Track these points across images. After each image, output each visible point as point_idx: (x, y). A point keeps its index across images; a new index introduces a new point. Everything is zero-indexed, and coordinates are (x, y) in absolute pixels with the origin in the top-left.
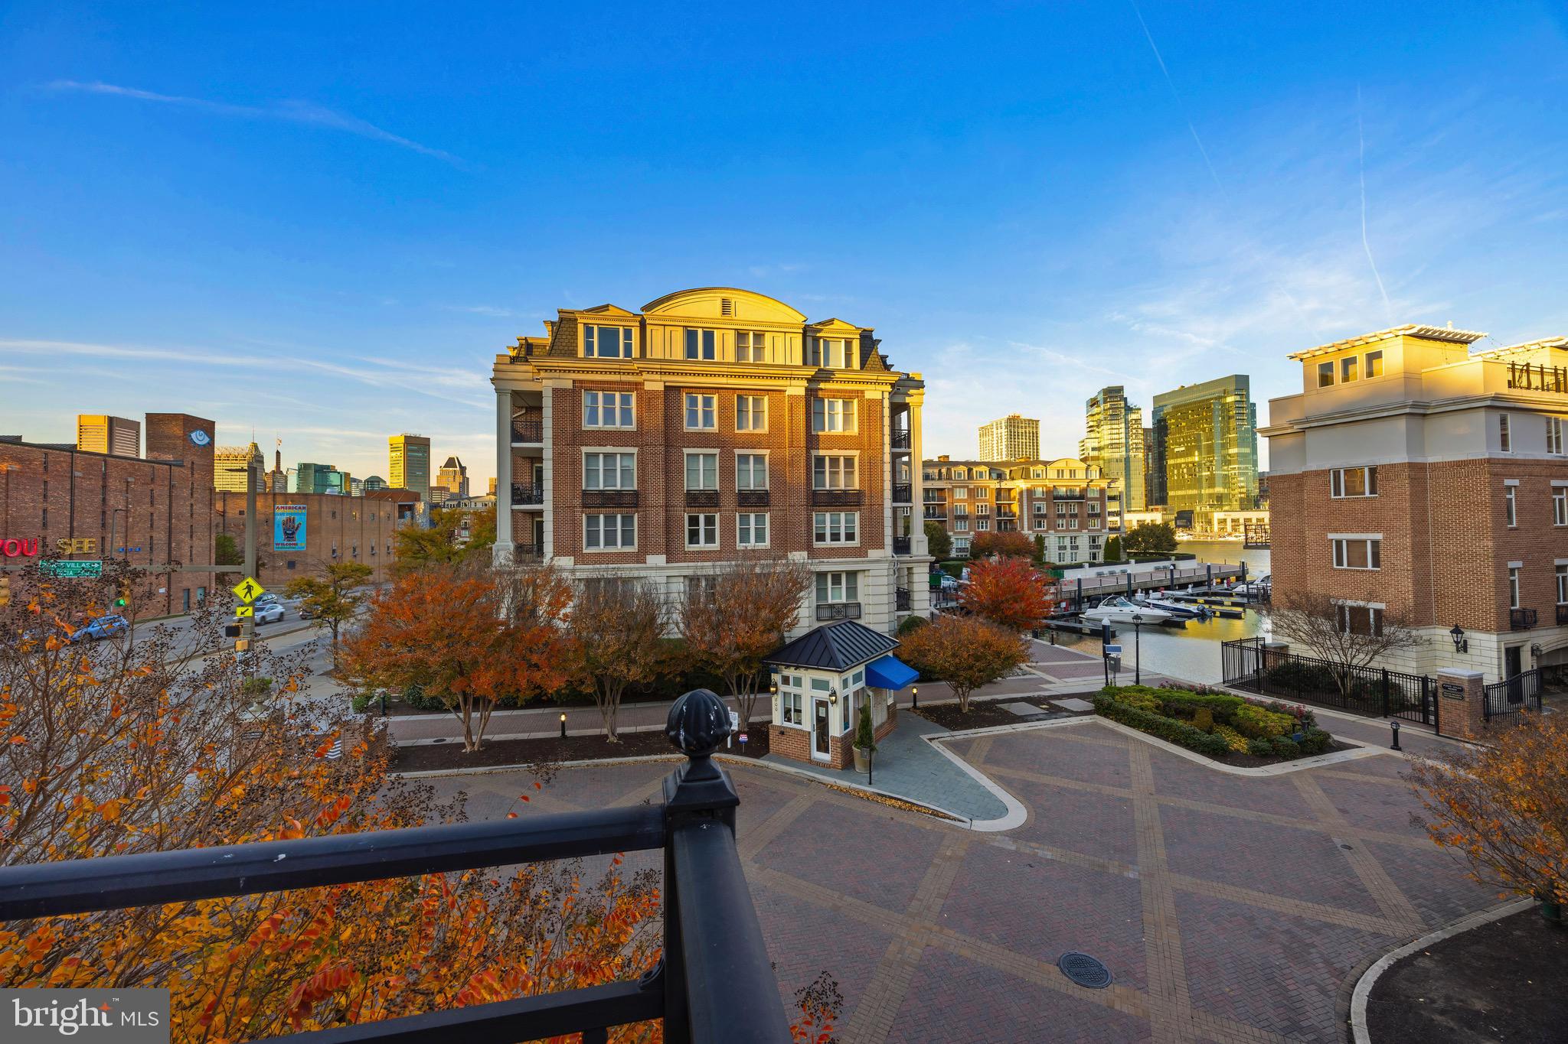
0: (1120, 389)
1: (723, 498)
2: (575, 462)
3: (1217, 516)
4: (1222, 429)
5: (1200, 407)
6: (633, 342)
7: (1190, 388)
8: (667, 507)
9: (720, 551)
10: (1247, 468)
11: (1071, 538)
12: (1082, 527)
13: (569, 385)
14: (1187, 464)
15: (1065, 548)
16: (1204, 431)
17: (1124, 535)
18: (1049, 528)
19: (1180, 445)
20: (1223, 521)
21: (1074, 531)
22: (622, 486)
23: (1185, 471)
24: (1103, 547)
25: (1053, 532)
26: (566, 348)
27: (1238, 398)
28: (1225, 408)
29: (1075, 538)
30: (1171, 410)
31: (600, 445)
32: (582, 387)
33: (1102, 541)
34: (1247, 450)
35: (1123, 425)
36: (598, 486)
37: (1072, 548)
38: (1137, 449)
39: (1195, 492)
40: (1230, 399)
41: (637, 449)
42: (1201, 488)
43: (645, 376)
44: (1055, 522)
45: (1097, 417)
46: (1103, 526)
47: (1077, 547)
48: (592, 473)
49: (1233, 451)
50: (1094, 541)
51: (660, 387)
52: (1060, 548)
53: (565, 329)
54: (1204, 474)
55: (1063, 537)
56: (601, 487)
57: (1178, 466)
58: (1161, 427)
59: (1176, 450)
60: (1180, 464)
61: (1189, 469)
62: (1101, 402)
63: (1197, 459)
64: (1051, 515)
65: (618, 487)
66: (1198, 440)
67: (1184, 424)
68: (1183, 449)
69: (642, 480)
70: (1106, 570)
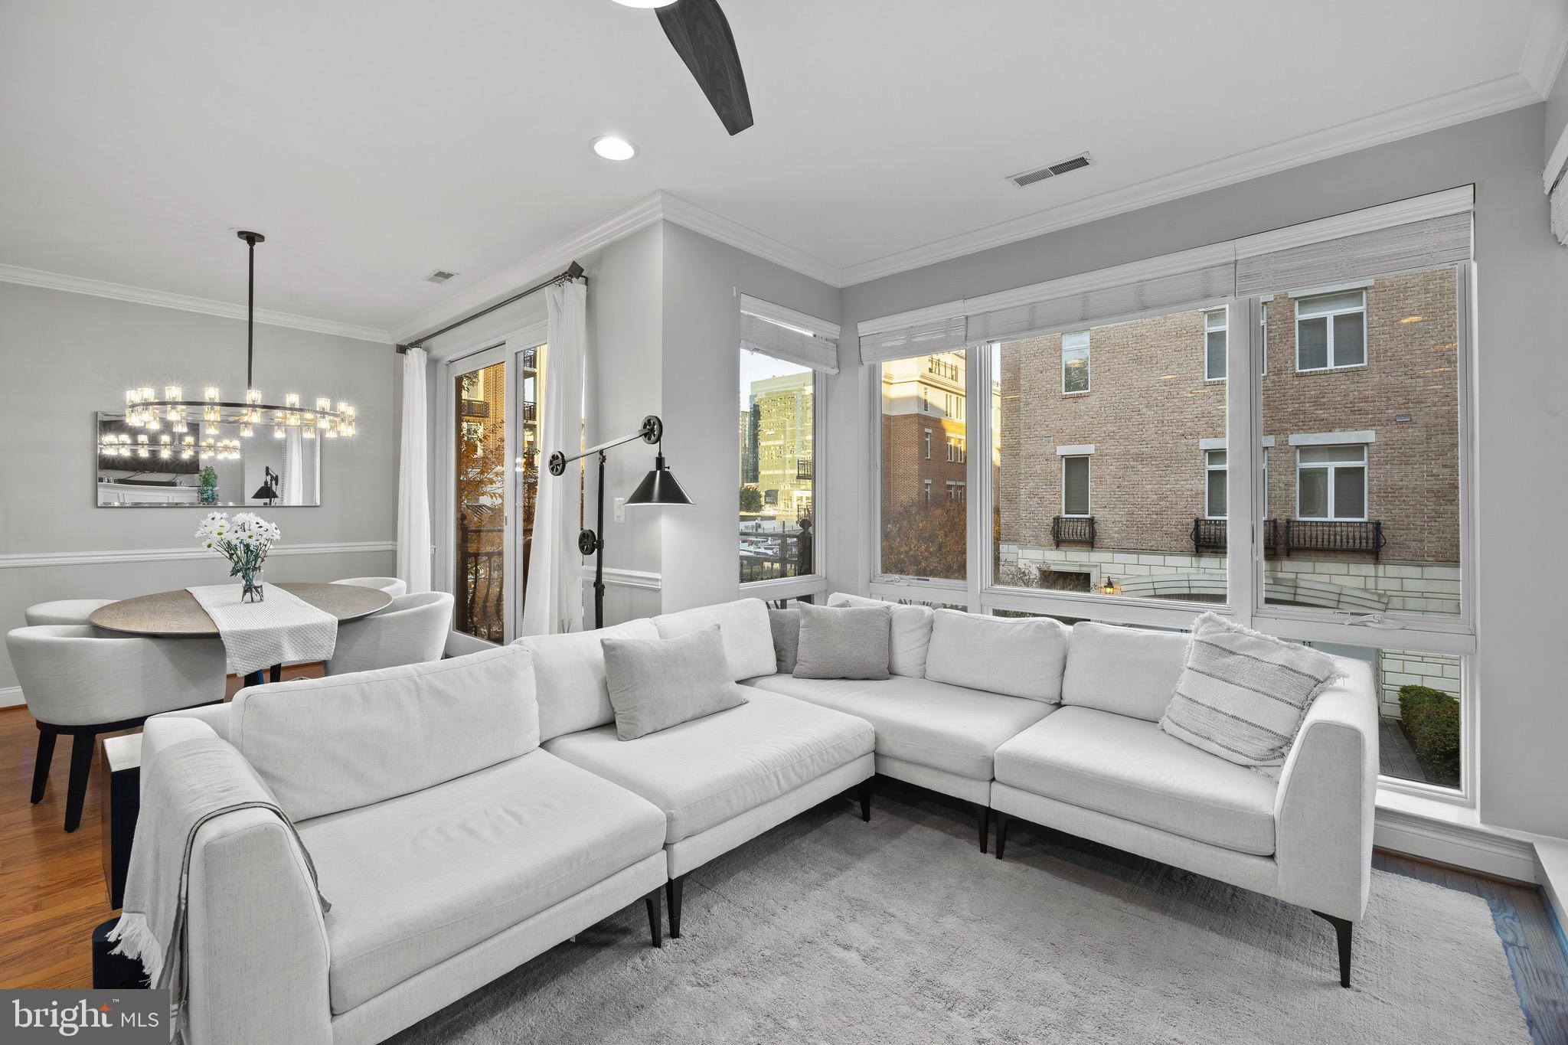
14: (775, 446)
39: (779, 472)
54: (788, 456)
57: (768, 448)
59: (767, 433)
66: (783, 425)
67: (774, 410)
68: (773, 432)
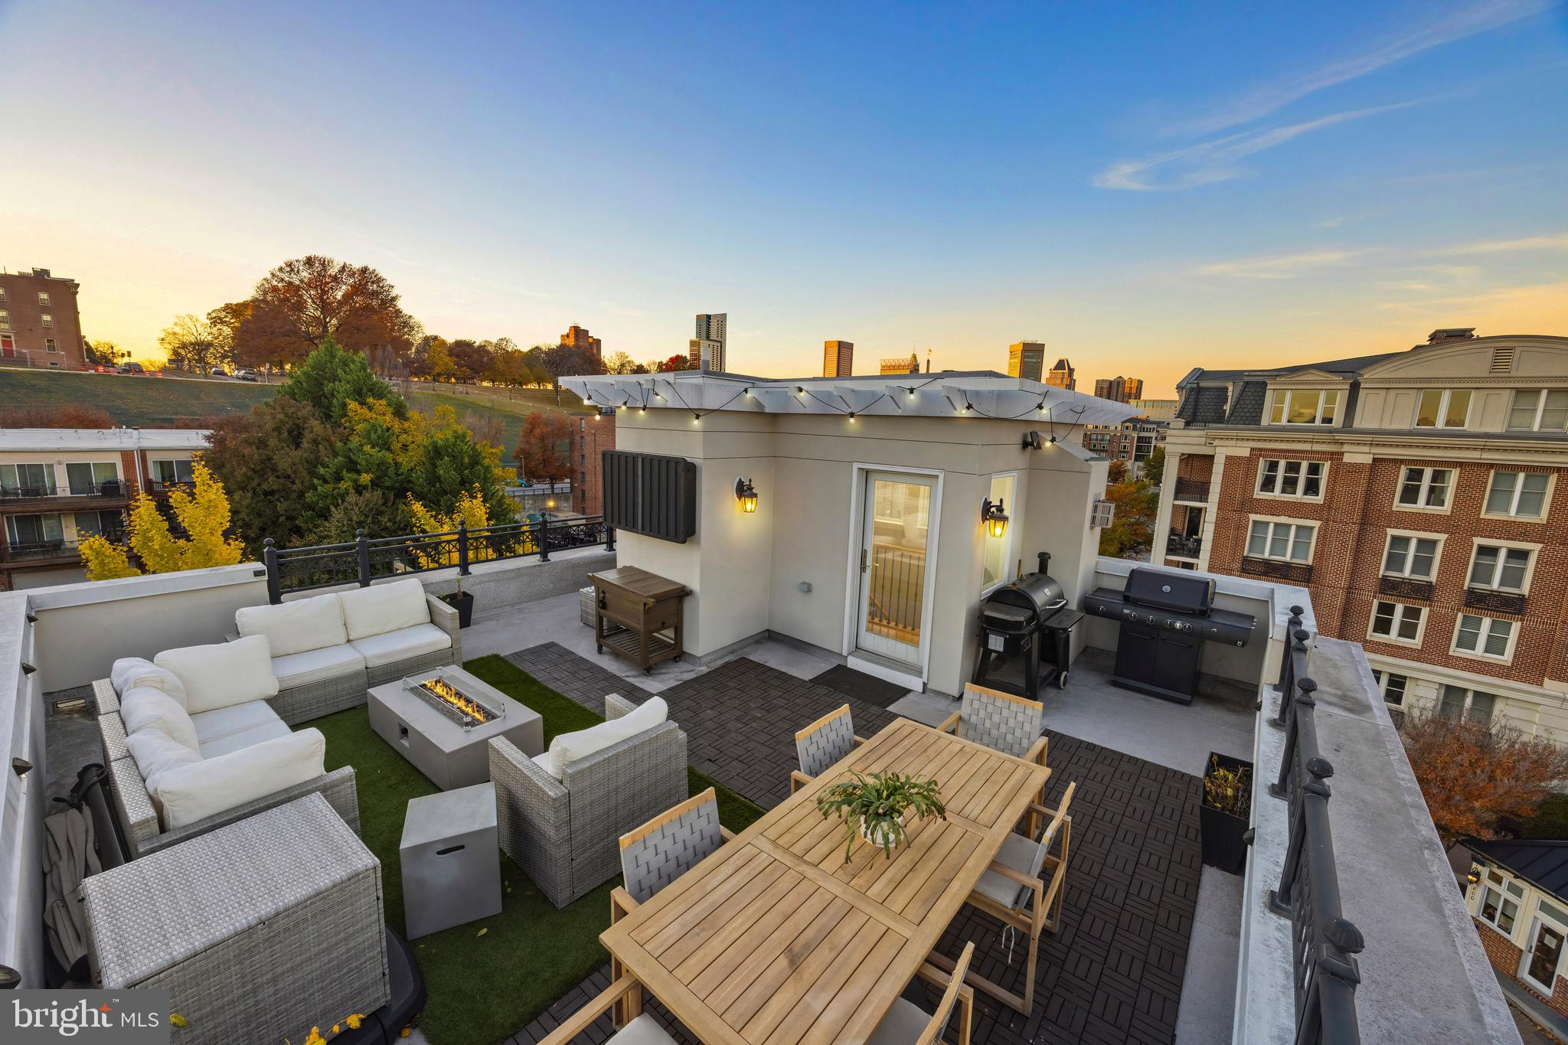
1: (1438, 593)
2: (1241, 528)
6: (1336, 406)
8: (1350, 590)
9: (1422, 650)
13: (1246, 453)
22: (1293, 556)
26: (1248, 415)
31: (1273, 515)
32: (1260, 455)
36: (1263, 553)
41: (1319, 523)
43: (1346, 448)
48: (1257, 541)
51: (1368, 459)
53: (1249, 394)
56: (1266, 555)
65: (1288, 558)
69: (1319, 555)
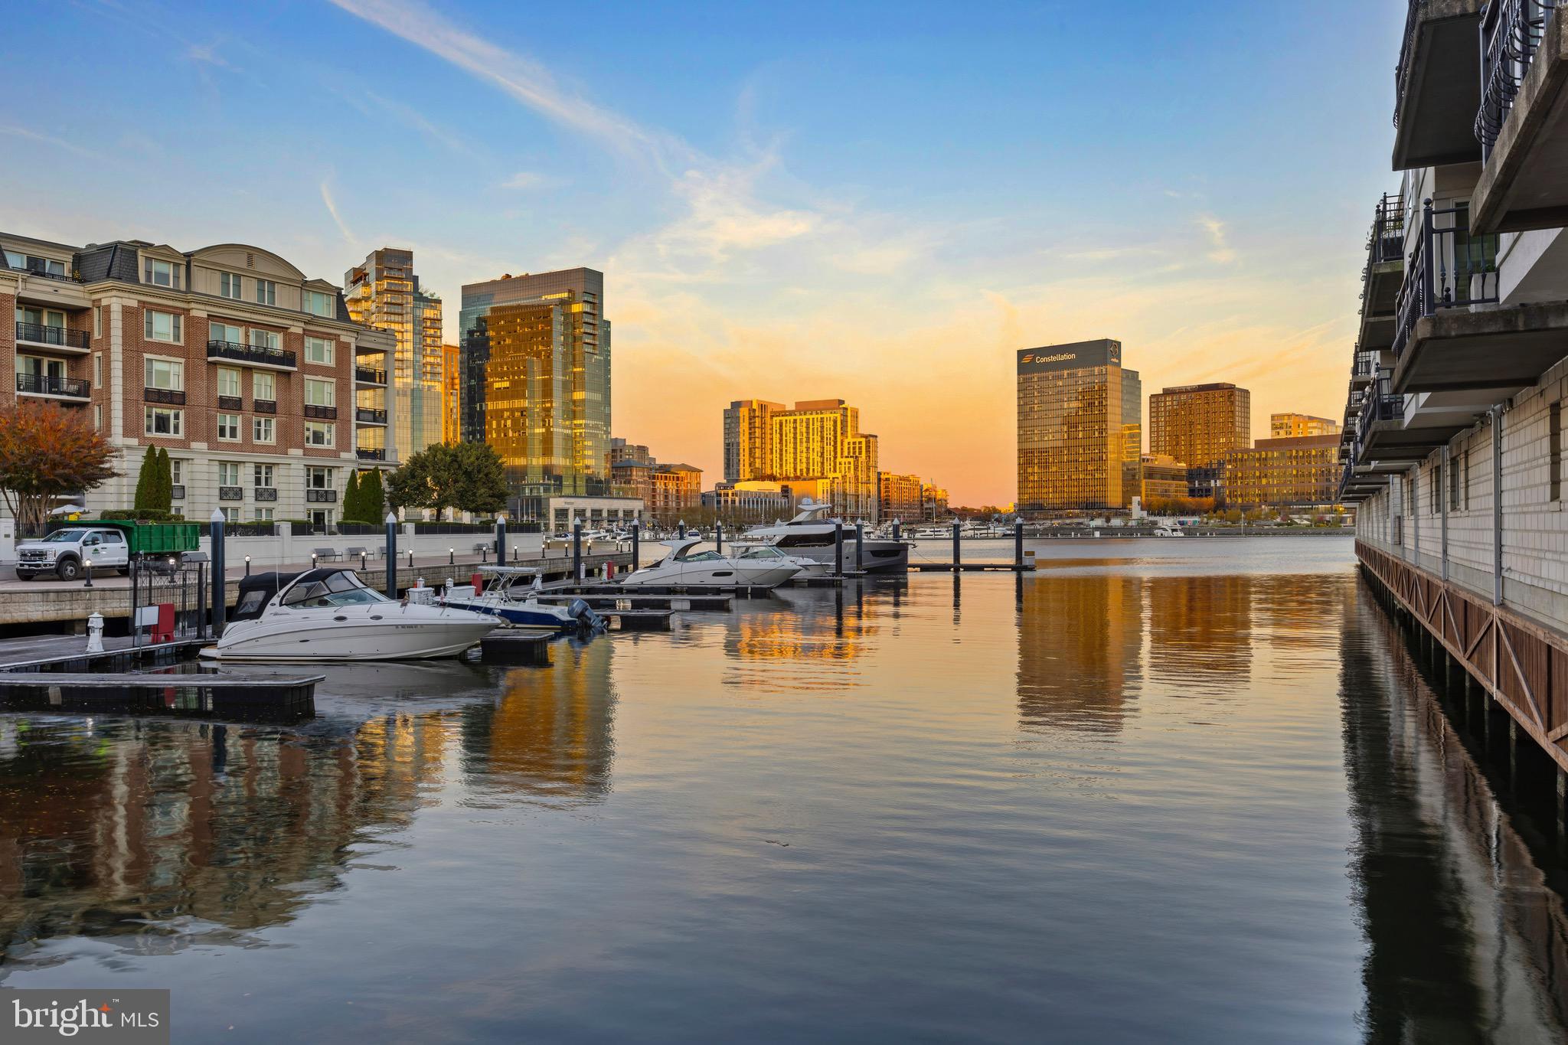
0: (407, 256)
3: (556, 503)
4: (564, 354)
5: (533, 313)
7: (521, 279)
10: (596, 427)
11: (258, 467)
12: (288, 439)
15: (238, 494)
16: (538, 354)
17: (393, 471)
18: (192, 435)
19: (501, 376)
20: (562, 513)
21: (267, 449)
23: (509, 423)
24: (341, 496)
25: (203, 446)
27: (587, 308)
28: (571, 321)
29: (270, 467)
30: (489, 314)
33: (338, 483)
34: (598, 397)
35: (409, 327)
37: (259, 495)
38: (433, 374)
40: (577, 308)
42: (533, 456)
44: (211, 419)
45: (364, 305)
46: (344, 444)
47: (273, 495)
49: (578, 395)
50: (319, 481)
52: (224, 494)
55: (236, 464)
58: (476, 345)
60: (503, 411)
61: (515, 421)
62: (372, 276)
63: (526, 404)
64: (198, 397)
70: (341, 544)
